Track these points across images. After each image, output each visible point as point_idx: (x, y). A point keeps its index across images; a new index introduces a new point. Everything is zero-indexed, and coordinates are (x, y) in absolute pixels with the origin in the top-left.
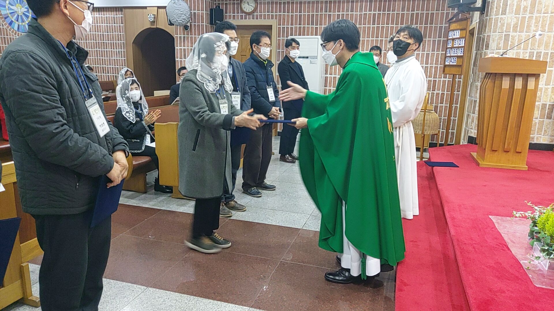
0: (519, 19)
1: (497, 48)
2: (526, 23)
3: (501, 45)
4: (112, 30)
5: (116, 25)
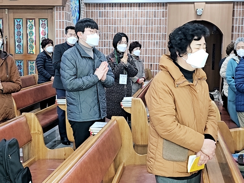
4: (152, 23)
5: (156, 18)
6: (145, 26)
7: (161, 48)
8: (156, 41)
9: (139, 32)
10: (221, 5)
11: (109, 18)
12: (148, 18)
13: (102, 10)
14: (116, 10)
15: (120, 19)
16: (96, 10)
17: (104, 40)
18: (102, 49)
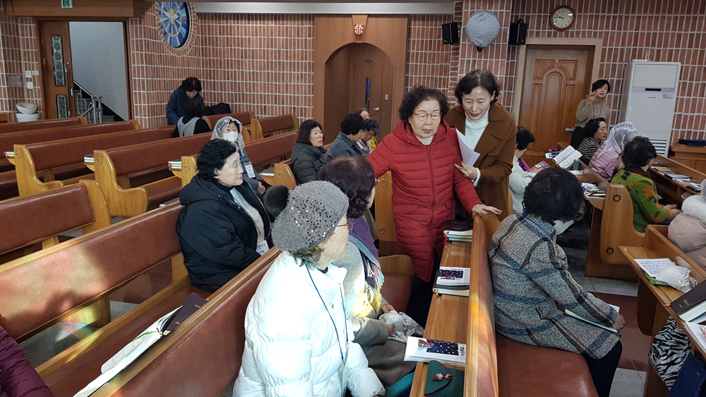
4: (294, 45)
5: (300, 38)
6: (285, 50)
7: (307, 84)
8: (300, 73)
9: (276, 58)
10: (390, 19)
11: (232, 36)
12: (289, 38)
13: (224, 24)
14: (243, 24)
15: (249, 39)
16: (215, 24)
17: (227, 70)
18: (224, 83)
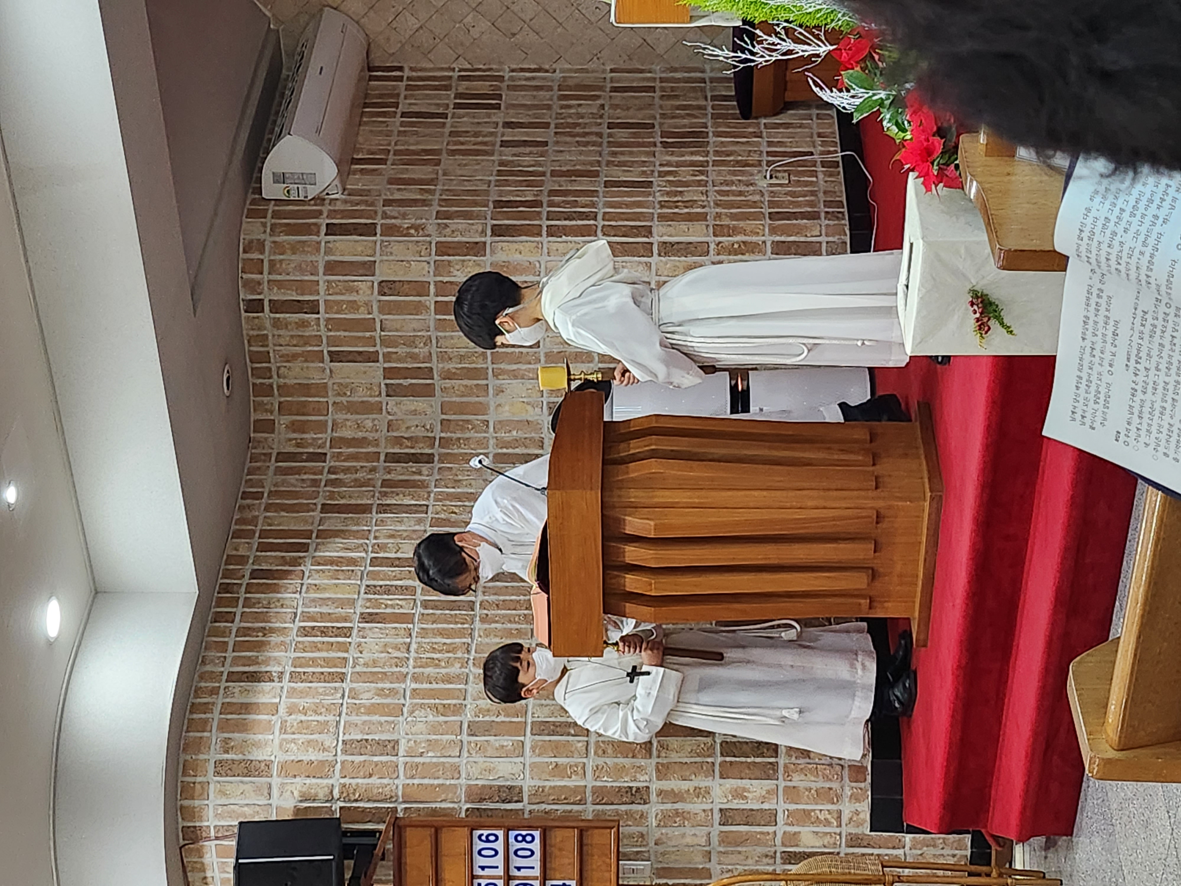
0: (416, 704)
1: (517, 752)
2: (434, 686)
3: (505, 744)
